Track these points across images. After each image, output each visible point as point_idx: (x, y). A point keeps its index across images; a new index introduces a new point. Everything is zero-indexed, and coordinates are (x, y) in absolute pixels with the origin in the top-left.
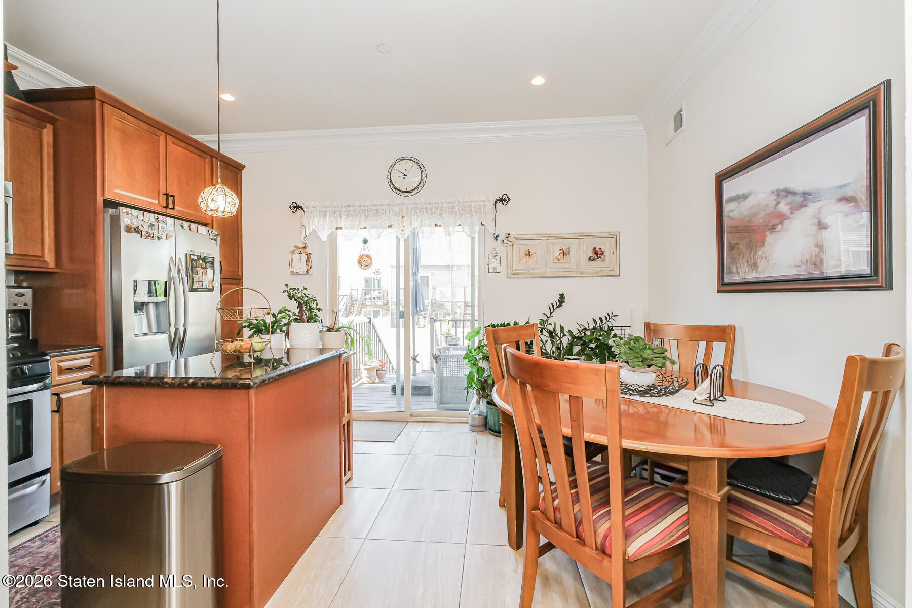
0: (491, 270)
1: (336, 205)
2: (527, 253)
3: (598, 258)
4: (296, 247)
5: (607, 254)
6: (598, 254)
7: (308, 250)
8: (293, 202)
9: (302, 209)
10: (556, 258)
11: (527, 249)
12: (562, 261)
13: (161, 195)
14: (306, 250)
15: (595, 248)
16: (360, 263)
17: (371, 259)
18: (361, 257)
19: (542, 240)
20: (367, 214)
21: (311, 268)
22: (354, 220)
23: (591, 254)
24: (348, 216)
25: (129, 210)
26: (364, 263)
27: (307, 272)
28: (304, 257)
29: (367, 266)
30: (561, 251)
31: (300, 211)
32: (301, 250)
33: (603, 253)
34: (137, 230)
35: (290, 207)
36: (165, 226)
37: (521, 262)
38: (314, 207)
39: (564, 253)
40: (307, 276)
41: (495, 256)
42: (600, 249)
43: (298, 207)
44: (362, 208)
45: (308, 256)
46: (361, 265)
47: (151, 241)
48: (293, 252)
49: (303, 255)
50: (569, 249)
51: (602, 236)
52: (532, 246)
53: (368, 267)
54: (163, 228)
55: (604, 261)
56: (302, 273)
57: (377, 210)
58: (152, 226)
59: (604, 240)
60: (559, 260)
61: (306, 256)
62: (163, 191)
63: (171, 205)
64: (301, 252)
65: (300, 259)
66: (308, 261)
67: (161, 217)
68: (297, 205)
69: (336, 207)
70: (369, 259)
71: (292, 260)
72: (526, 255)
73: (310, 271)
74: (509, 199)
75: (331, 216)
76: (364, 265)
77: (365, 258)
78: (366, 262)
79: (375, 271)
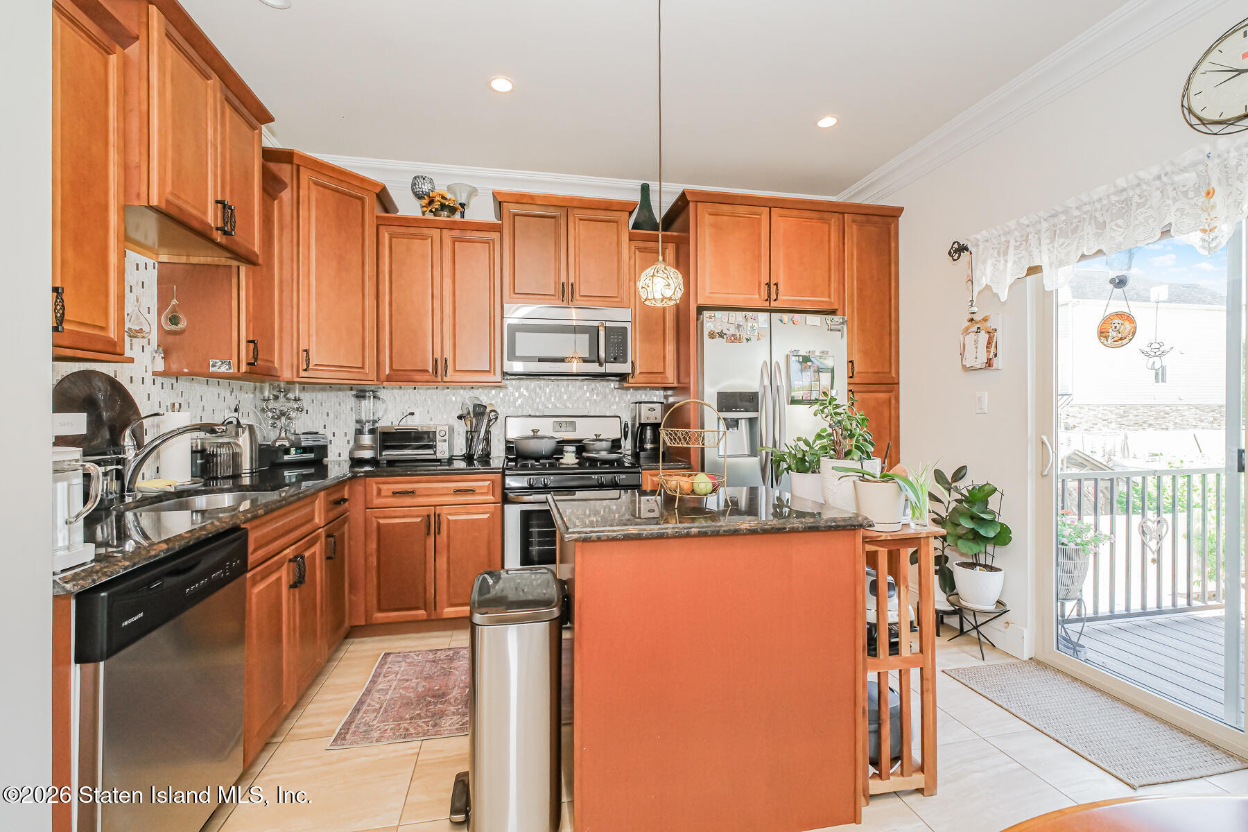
1: (1027, 222)
4: (972, 322)
7: (991, 324)
9: (967, 250)
13: (763, 285)
14: (988, 324)
16: (1102, 334)
17: (1132, 321)
18: (1107, 320)
20: (1101, 220)
21: (996, 356)
22: (1068, 241)
24: (1057, 235)
25: (712, 313)
26: (1112, 334)
27: (989, 363)
28: (983, 337)
29: (1121, 339)
31: (965, 255)
34: (721, 335)
35: (950, 253)
36: (755, 325)
38: (987, 241)
40: (988, 374)
43: (962, 249)
44: (1086, 208)
45: (991, 333)
46: (1107, 338)
47: (737, 345)
48: (966, 332)
49: (983, 332)
53: (1124, 342)
54: (752, 327)
56: (979, 367)
58: (739, 326)
61: (988, 335)
62: (765, 280)
63: (773, 296)
64: (979, 328)
65: (976, 342)
66: (990, 343)
67: (750, 314)
68: (959, 245)
69: (1028, 226)
70: (1127, 323)
71: (964, 345)
73: (995, 362)
75: (1016, 248)
76: (1115, 339)
77: (1117, 321)
78: (1120, 331)
79: (1148, 349)
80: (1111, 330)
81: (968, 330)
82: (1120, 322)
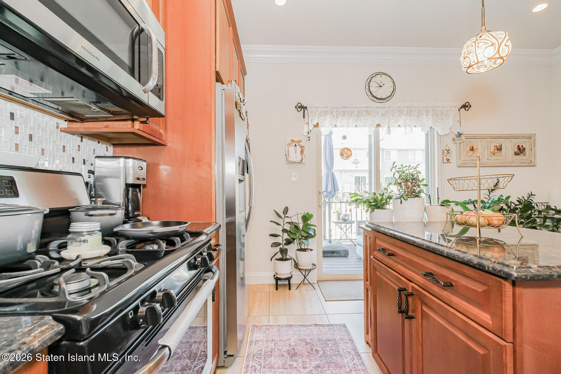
0: (445, 161)
2: (472, 148)
3: (521, 153)
4: (292, 141)
5: (527, 151)
6: (521, 150)
8: (298, 103)
9: (306, 109)
10: (492, 152)
11: (471, 146)
12: (496, 154)
14: (301, 144)
15: (519, 146)
16: (342, 154)
17: (351, 151)
18: (342, 150)
19: (481, 139)
21: (304, 158)
22: (348, 119)
23: (516, 150)
24: (344, 116)
26: (345, 155)
27: (302, 161)
28: (299, 149)
29: (348, 157)
30: (496, 148)
32: (296, 143)
33: (524, 149)
35: (296, 107)
37: (468, 155)
38: (316, 108)
39: (497, 148)
40: (301, 165)
41: (448, 150)
42: (522, 146)
43: (302, 107)
46: (343, 156)
48: (289, 145)
49: (298, 147)
50: (501, 146)
51: (523, 137)
52: (474, 143)
55: (525, 155)
56: (298, 161)
57: (367, 111)
59: (525, 140)
60: (494, 154)
61: (301, 148)
64: (295, 145)
65: (296, 150)
66: (302, 152)
68: (301, 105)
70: (349, 151)
71: (288, 151)
72: (471, 150)
73: (304, 160)
74: (470, 106)
76: (346, 157)
77: (346, 151)
78: (347, 154)
79: (354, 162)
80: (344, 154)
81: (290, 144)
82: (347, 151)
